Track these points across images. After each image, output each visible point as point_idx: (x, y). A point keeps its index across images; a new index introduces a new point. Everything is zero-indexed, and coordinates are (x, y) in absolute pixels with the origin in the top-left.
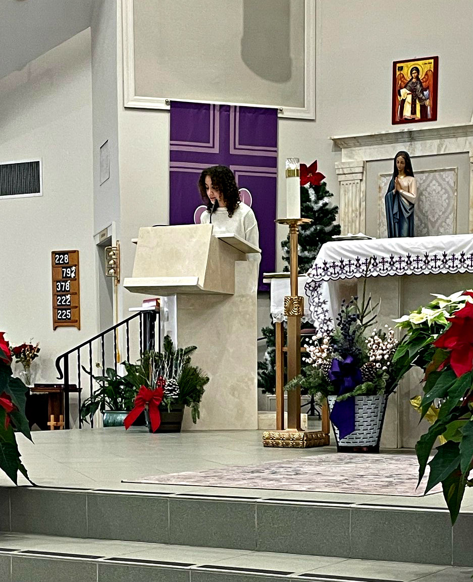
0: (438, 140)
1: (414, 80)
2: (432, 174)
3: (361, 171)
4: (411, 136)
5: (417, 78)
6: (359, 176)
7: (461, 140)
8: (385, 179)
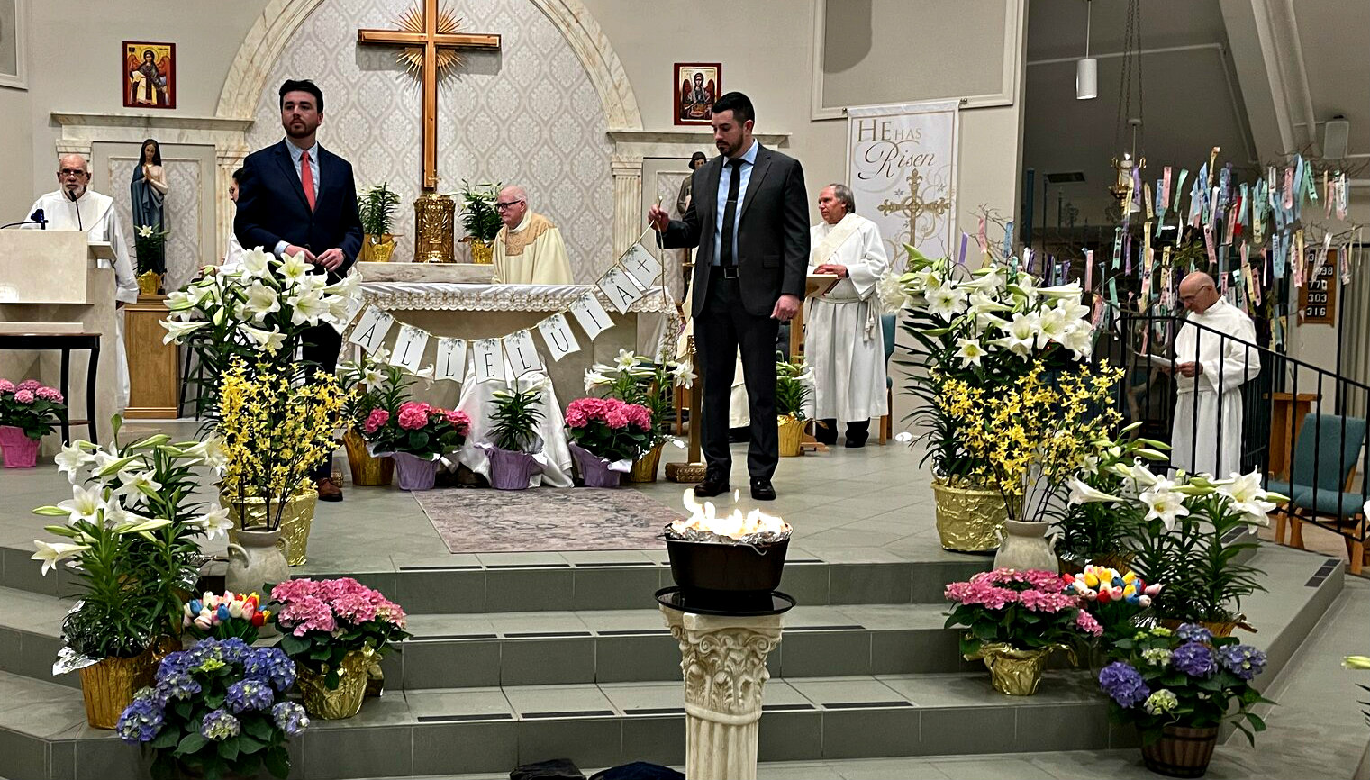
0: (178, 131)
1: (148, 64)
2: (172, 163)
3: (88, 150)
4: (149, 122)
5: (152, 62)
7: (204, 132)
8: (116, 163)
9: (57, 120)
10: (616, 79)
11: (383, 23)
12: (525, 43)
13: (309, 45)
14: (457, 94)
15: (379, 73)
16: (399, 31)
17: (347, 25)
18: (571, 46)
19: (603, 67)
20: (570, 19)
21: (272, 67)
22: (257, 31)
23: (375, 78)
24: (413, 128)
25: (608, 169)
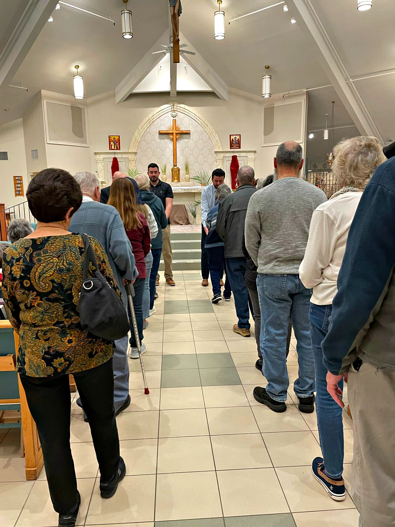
0: (121, 155)
2: (120, 162)
3: (102, 160)
5: (115, 140)
6: (102, 161)
7: (126, 155)
8: (108, 162)
10: (216, 139)
11: (164, 129)
12: (196, 132)
13: (148, 134)
14: (181, 144)
15: (164, 140)
16: (168, 130)
17: (156, 130)
18: (206, 132)
19: (213, 137)
20: (206, 126)
21: (141, 139)
22: (137, 132)
23: (163, 141)
24: (171, 152)
25: (215, 160)
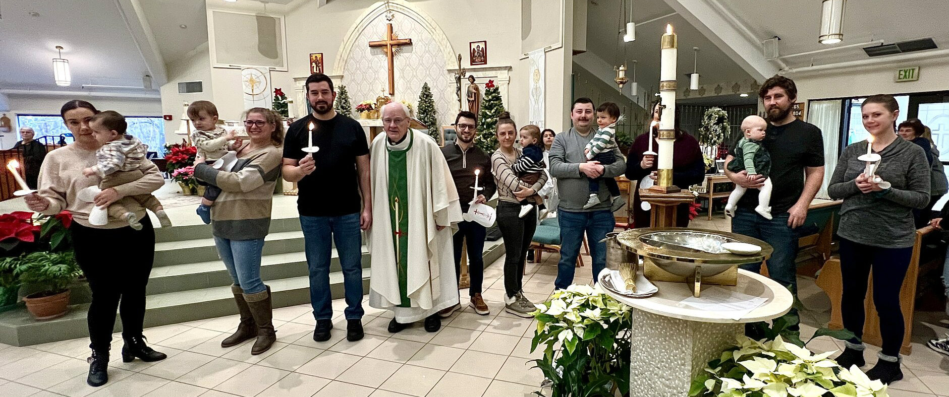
5: (317, 60)
9: (296, 79)
12: (420, 40)
13: (357, 48)
14: (399, 61)
16: (380, 41)
17: (367, 41)
18: (435, 40)
19: (444, 47)
21: (348, 57)
22: (342, 46)
23: (376, 57)
